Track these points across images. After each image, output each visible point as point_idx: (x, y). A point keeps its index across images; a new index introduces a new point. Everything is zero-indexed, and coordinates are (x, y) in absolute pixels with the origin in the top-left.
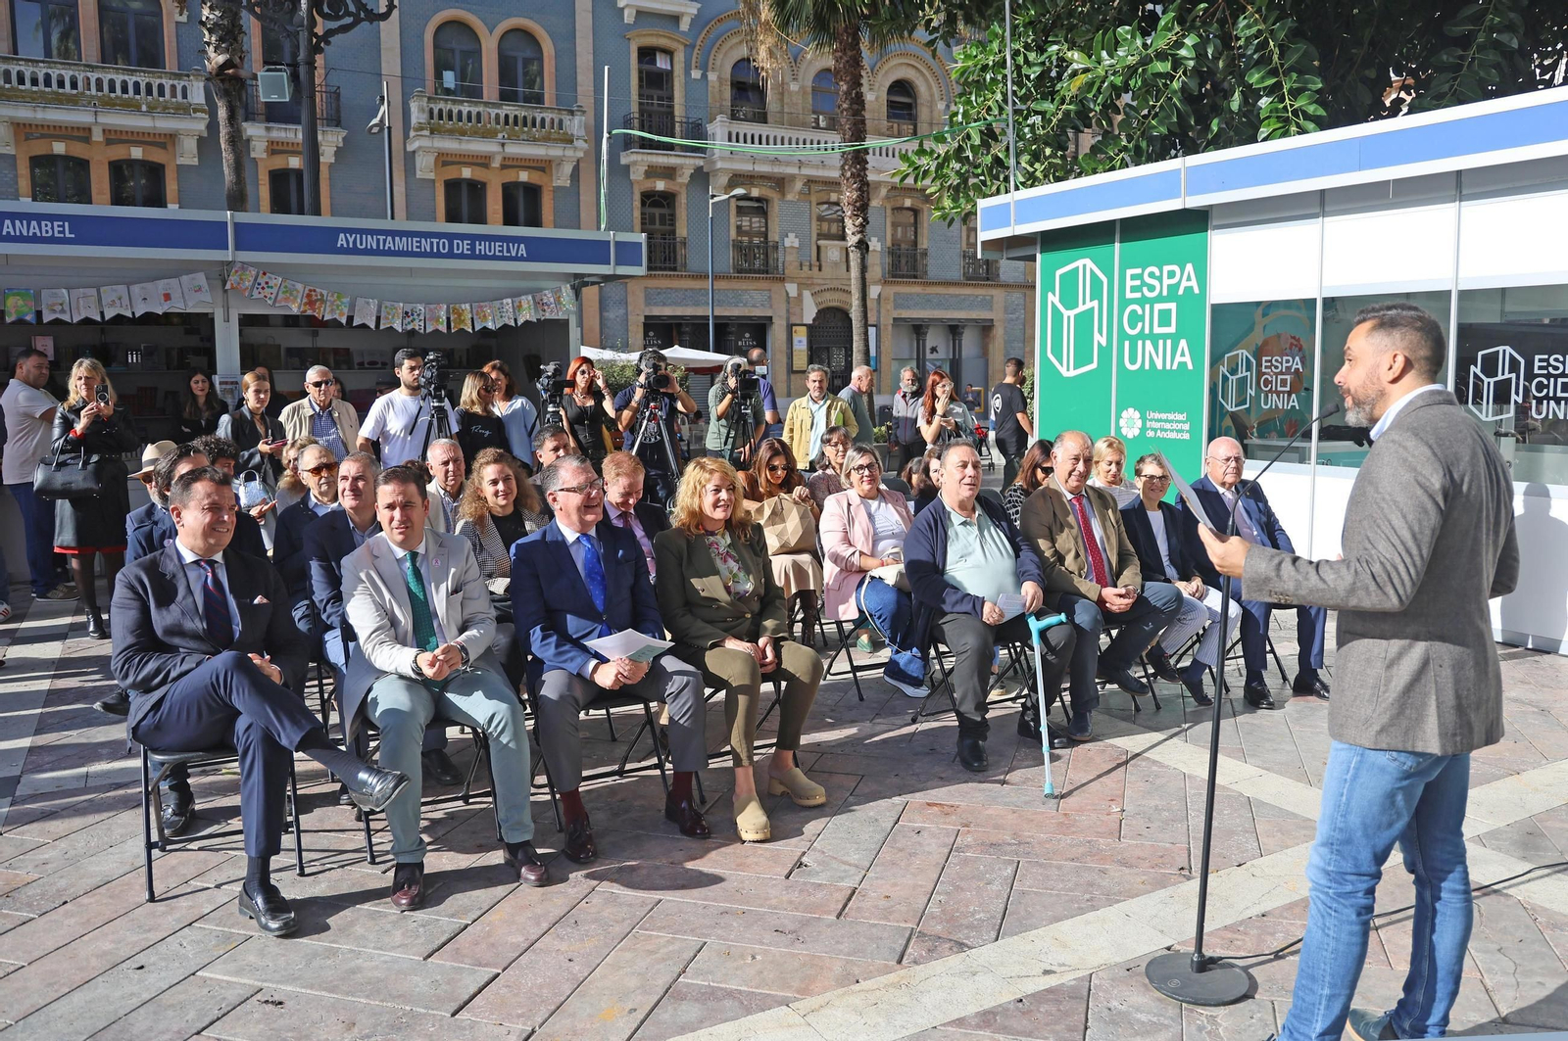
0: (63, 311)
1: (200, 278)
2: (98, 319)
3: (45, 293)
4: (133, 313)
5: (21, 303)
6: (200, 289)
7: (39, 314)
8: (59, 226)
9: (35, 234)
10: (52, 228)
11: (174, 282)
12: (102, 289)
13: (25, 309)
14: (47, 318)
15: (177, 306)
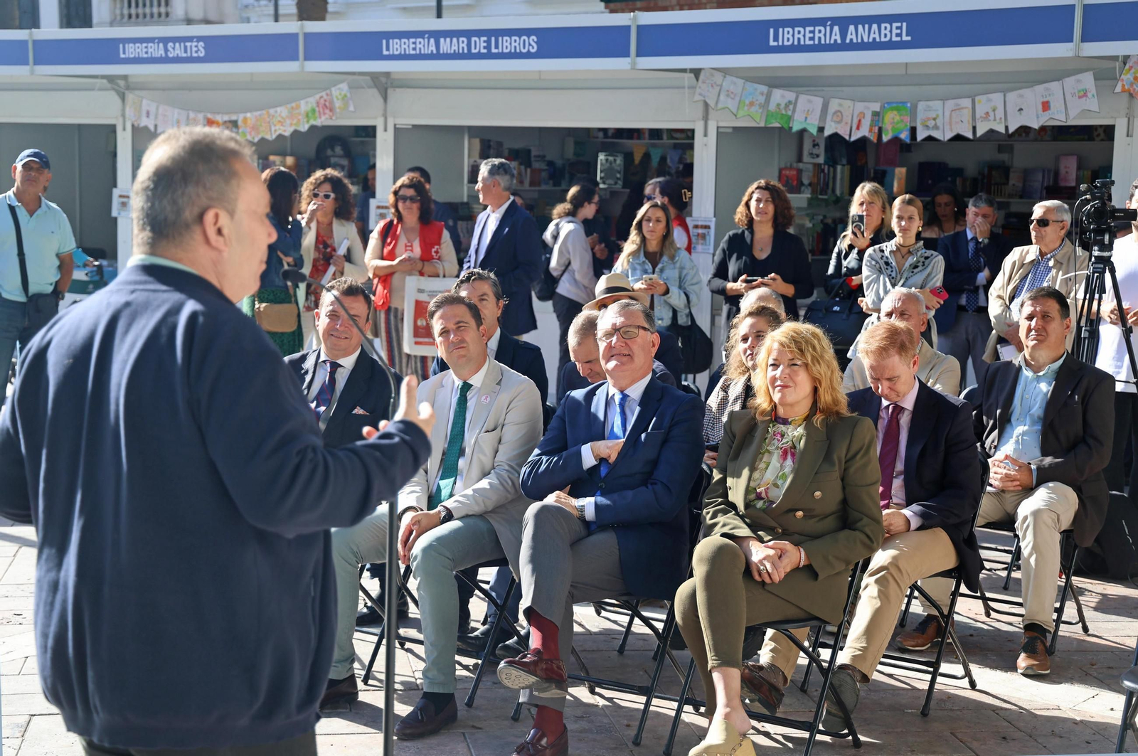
0: (936, 127)
1: (1088, 80)
2: (970, 135)
3: (921, 106)
4: (1007, 128)
5: (897, 118)
6: (1085, 95)
7: (913, 130)
8: (897, 28)
9: (874, 39)
10: (891, 31)
11: (1055, 86)
12: (977, 99)
13: (901, 126)
14: (921, 136)
15: (1058, 117)
